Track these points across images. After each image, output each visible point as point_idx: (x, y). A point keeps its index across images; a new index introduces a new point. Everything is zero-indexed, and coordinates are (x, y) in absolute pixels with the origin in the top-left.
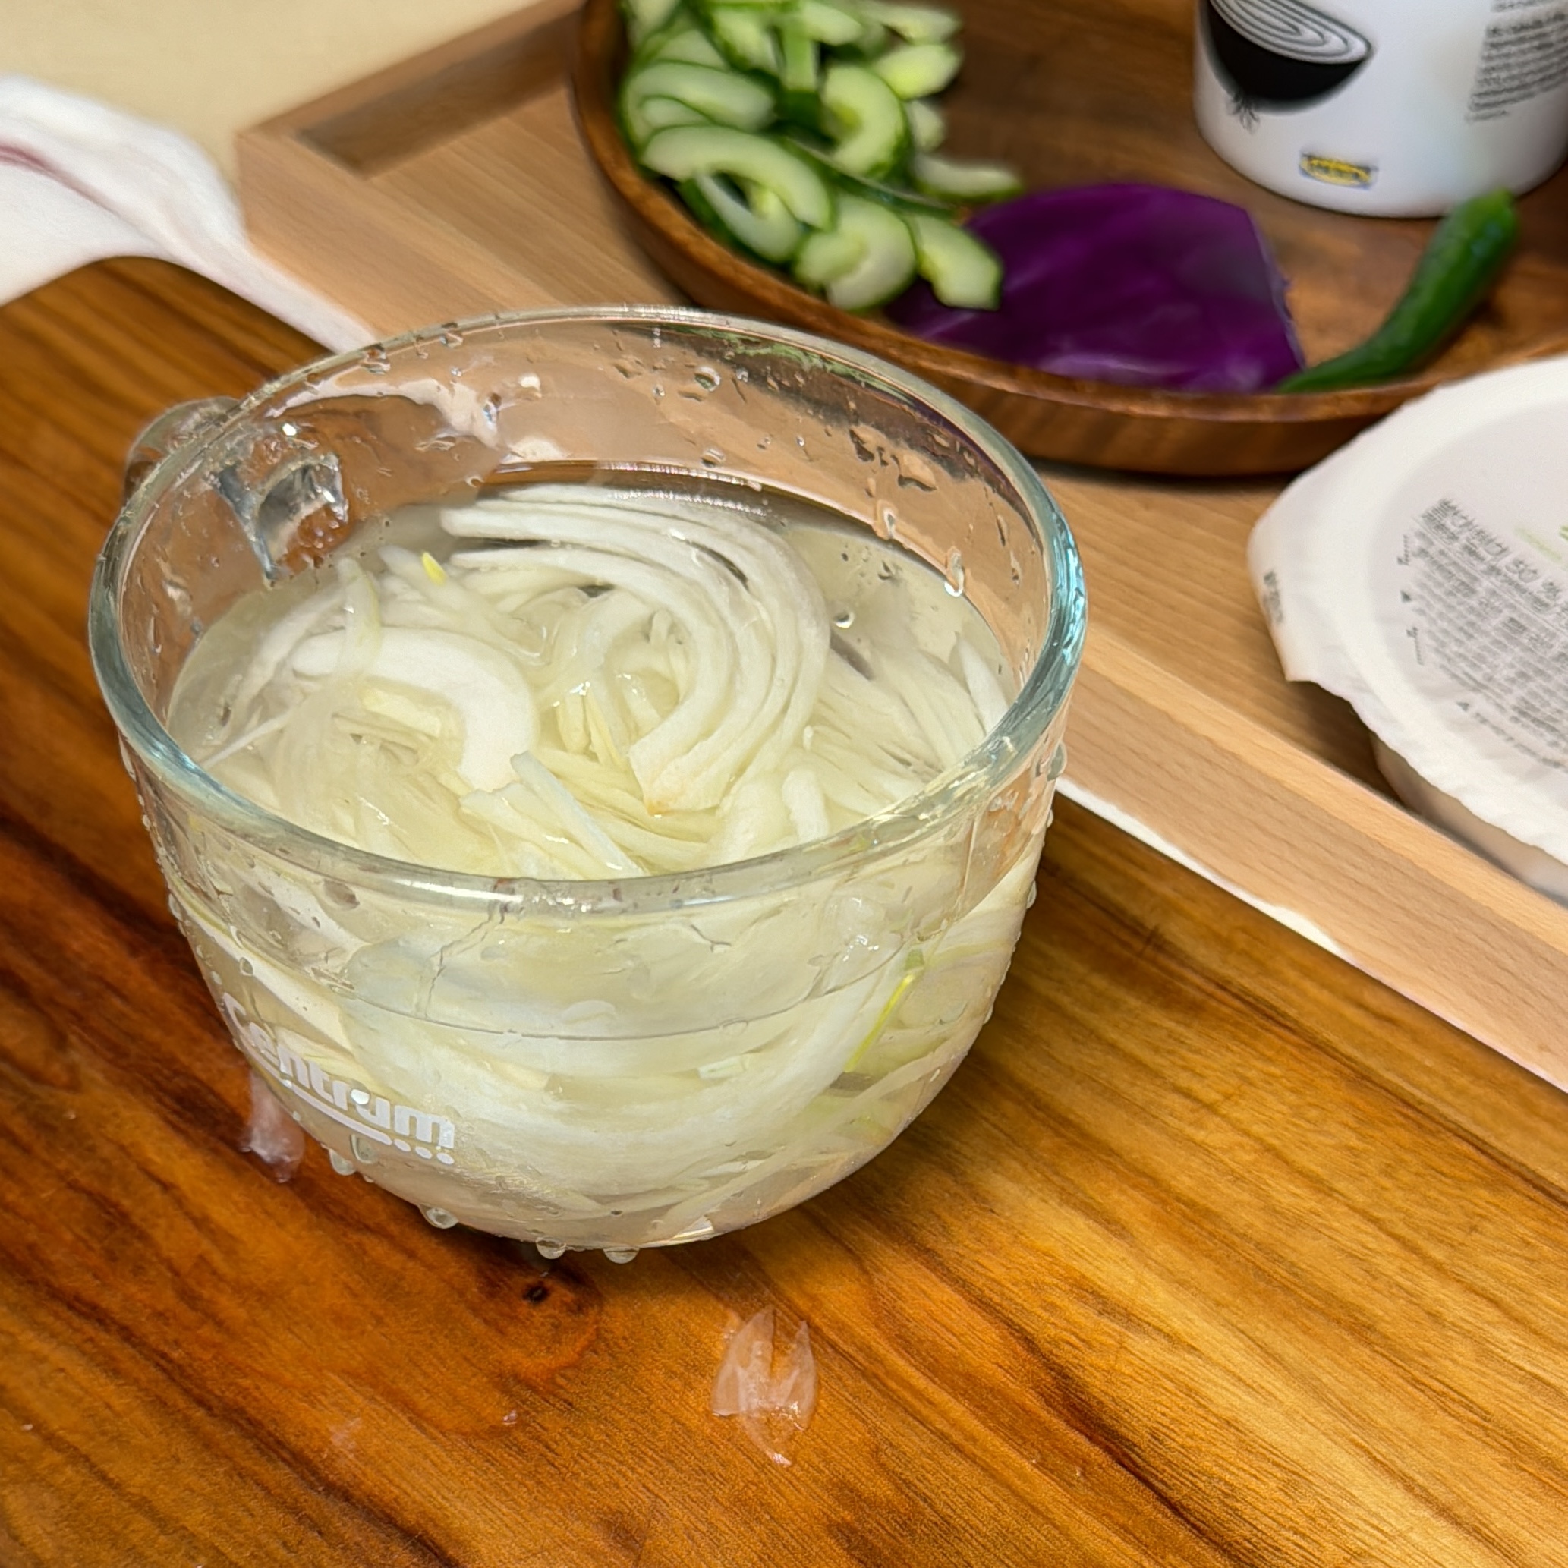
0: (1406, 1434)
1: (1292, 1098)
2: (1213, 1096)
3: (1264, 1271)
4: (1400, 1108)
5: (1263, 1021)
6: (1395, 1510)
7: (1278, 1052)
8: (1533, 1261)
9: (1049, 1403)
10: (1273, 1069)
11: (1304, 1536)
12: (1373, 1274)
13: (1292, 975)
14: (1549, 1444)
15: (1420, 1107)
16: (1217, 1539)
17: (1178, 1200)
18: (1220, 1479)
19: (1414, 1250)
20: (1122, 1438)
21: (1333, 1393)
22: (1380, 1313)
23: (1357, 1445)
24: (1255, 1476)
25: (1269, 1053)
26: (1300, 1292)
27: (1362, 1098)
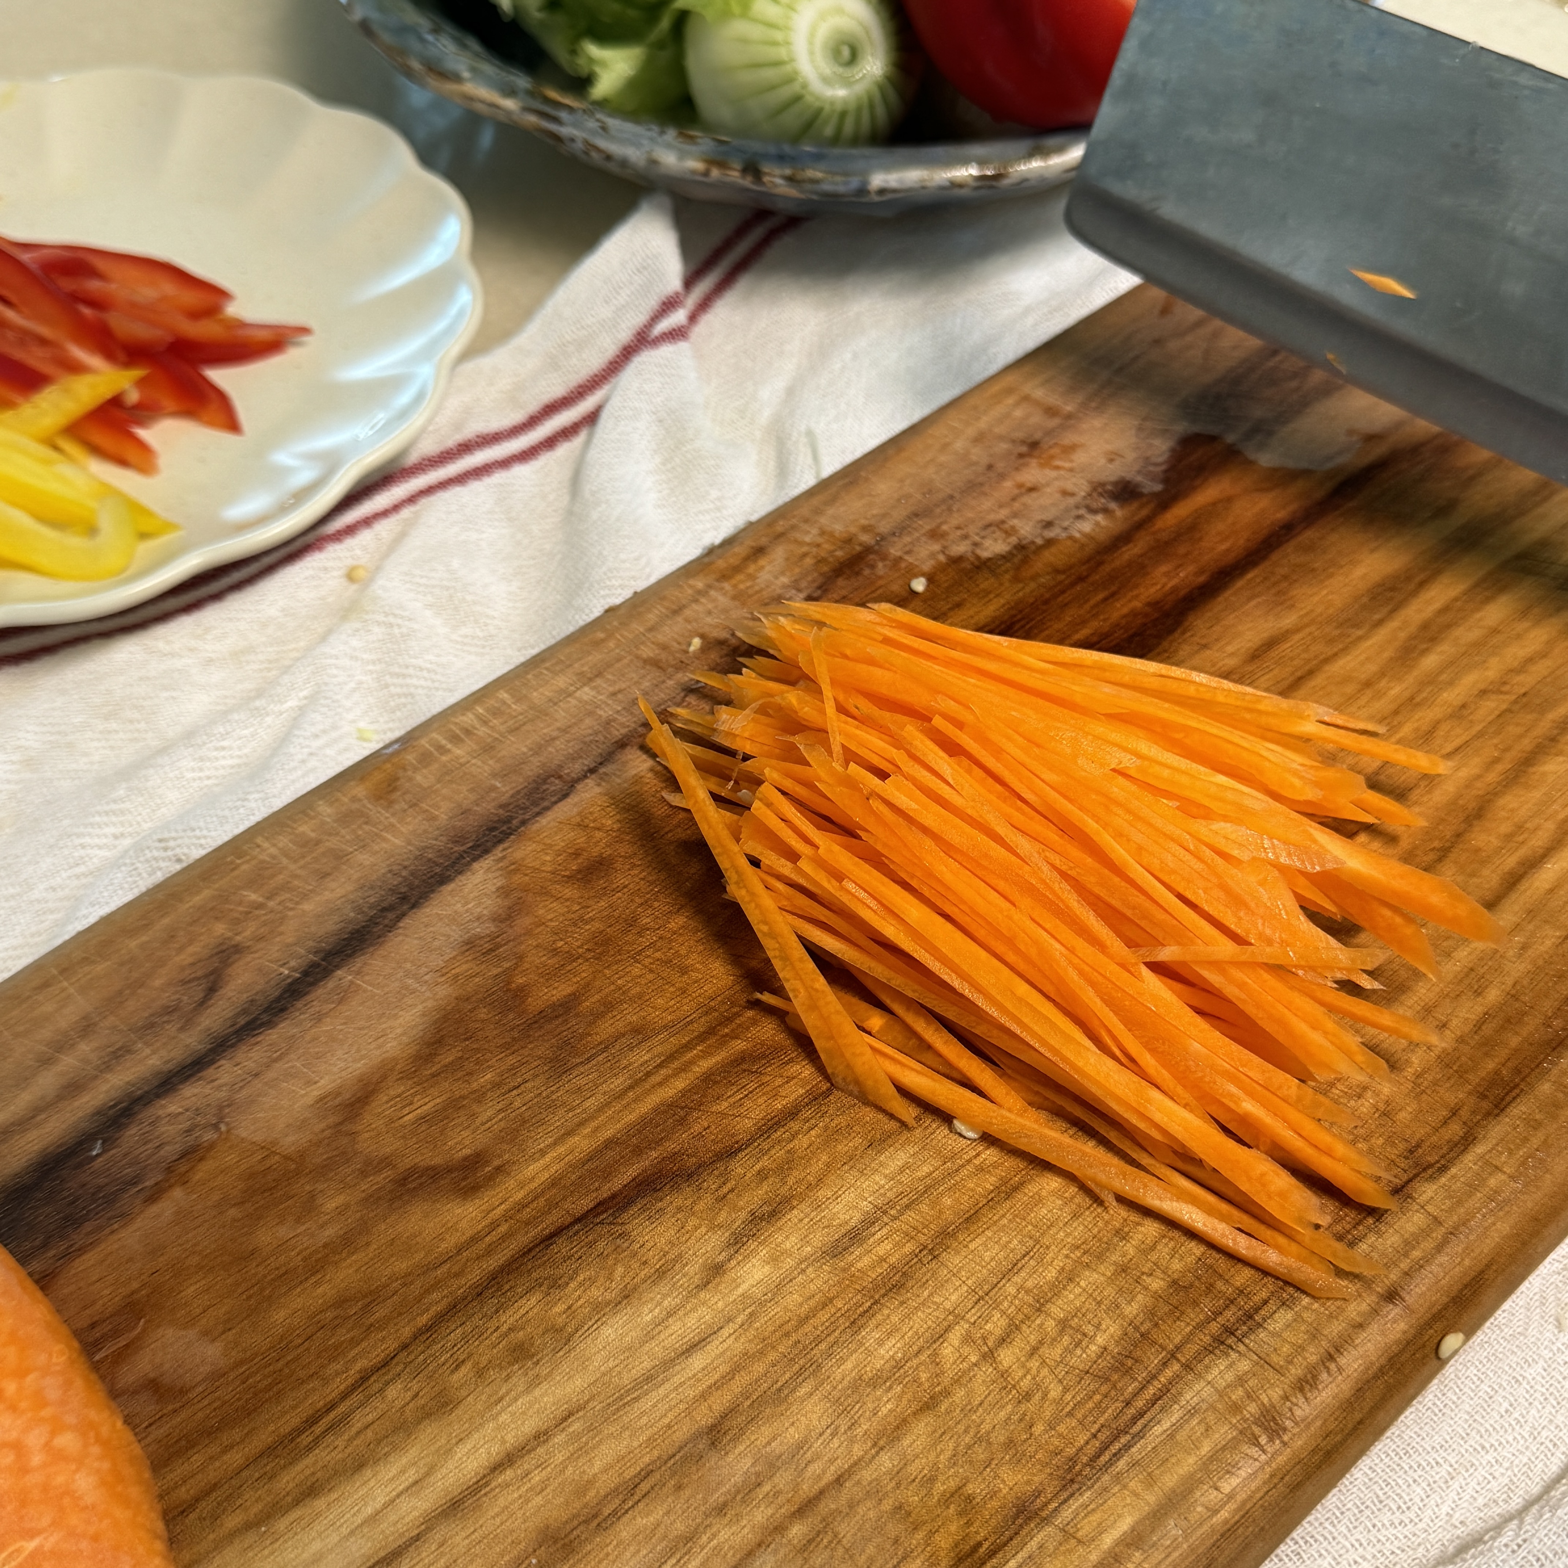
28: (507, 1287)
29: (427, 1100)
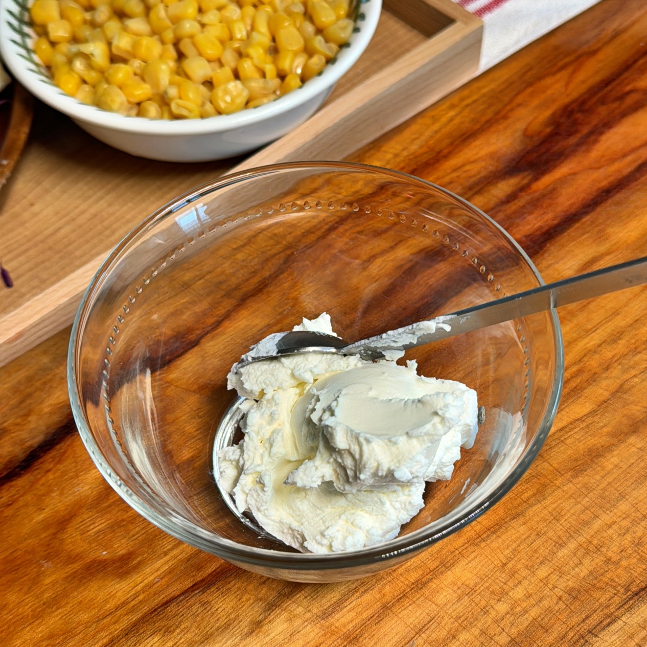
28: (142, 631)
29: (103, 521)
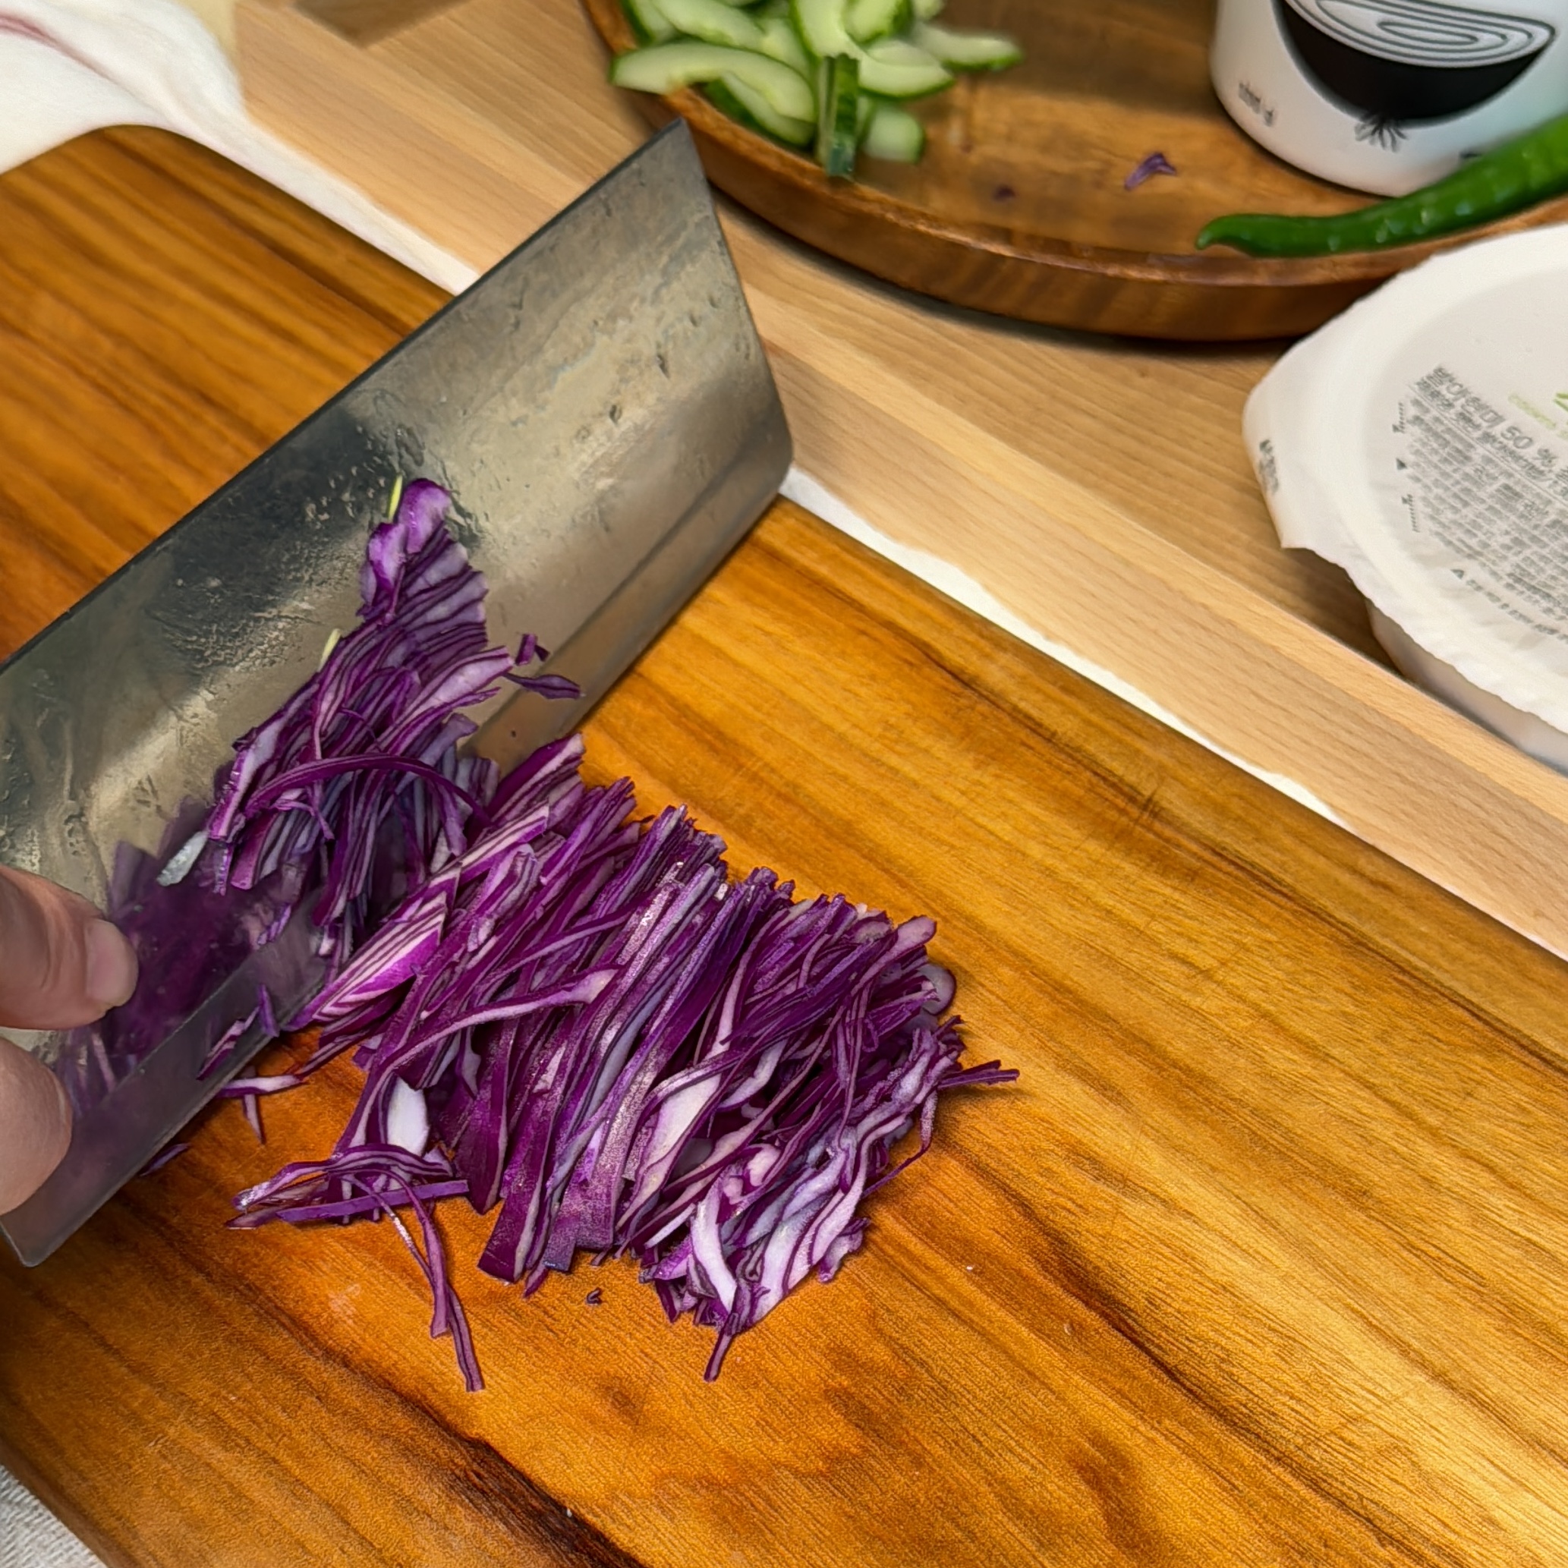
0: (1402, 1299)
1: (1288, 964)
2: (1206, 962)
3: (1260, 1138)
4: (1396, 975)
5: (1259, 888)
6: (1392, 1375)
7: (1273, 919)
8: (1528, 1126)
9: (1045, 1267)
10: (1269, 936)
11: (1299, 1400)
12: (1369, 1141)
13: (1288, 841)
14: (1545, 1309)
15: (1416, 973)
16: (1213, 1404)
17: (1175, 1065)
18: (1217, 1345)
19: (1410, 1116)
20: (1118, 1303)
21: (1329, 1259)
22: (1376, 1179)
23: (1353, 1310)
24: (1251, 1341)
25: (1266, 920)
26: (1296, 1157)
27: (1359, 965)
